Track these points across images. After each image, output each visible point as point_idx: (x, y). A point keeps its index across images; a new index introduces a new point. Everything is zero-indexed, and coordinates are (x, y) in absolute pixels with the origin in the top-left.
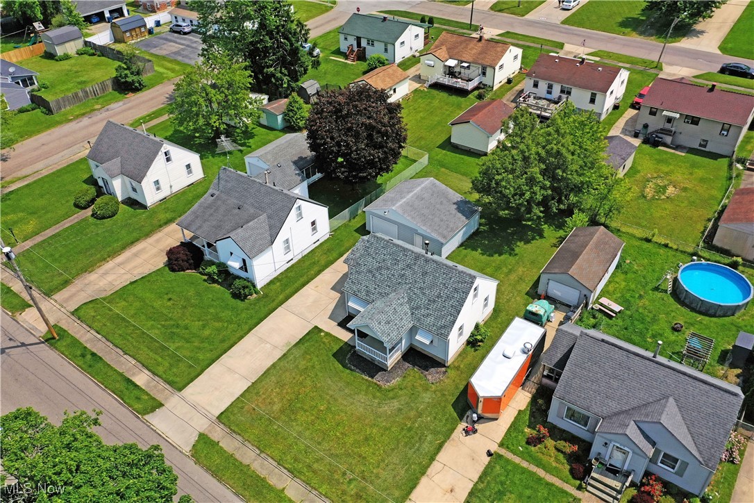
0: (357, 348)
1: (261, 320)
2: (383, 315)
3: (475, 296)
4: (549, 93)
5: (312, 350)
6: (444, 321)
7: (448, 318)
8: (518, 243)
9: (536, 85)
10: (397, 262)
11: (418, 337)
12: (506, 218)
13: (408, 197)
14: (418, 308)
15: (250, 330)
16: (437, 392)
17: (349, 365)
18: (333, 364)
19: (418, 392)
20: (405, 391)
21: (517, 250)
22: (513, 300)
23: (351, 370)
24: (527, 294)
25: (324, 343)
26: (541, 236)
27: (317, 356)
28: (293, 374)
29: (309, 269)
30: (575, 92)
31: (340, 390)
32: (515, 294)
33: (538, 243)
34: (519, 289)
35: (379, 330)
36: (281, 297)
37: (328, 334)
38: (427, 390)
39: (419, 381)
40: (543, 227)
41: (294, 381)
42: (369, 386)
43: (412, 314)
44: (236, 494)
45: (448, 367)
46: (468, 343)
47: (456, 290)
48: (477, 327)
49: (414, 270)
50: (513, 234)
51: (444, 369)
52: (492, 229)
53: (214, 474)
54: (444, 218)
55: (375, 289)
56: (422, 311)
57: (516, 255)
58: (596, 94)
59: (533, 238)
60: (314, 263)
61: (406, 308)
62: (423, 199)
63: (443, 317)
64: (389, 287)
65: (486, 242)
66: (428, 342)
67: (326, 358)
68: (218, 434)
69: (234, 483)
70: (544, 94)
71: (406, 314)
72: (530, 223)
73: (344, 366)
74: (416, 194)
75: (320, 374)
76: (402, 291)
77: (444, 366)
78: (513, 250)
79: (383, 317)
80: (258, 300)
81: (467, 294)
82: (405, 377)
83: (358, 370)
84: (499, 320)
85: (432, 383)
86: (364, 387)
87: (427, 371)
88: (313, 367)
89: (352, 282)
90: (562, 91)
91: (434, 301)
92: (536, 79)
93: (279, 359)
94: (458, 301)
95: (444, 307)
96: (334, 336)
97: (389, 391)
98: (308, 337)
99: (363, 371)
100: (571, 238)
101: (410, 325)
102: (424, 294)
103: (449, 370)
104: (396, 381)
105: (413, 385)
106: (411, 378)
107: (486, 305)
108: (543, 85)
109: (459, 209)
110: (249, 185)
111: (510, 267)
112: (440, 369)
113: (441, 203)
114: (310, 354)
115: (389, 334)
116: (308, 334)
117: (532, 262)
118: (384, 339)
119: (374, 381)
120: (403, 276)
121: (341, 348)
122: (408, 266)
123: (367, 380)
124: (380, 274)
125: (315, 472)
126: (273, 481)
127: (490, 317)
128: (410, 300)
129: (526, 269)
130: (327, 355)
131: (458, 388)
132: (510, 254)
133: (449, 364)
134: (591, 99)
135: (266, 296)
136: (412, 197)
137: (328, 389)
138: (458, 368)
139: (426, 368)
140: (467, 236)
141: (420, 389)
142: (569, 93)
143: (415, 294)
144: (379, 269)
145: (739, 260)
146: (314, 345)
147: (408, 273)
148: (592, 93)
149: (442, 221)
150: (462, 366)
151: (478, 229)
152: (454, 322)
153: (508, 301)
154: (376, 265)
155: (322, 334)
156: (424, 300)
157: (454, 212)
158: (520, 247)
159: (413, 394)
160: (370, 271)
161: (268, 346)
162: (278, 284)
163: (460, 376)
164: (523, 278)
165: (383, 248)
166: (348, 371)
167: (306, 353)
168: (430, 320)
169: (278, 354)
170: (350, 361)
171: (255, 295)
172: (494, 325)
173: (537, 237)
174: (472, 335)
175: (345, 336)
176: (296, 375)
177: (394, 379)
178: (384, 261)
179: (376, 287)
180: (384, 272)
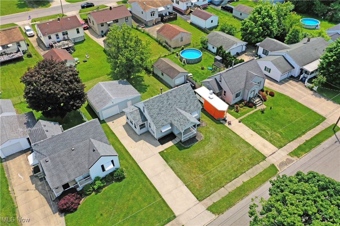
0: (182, 140)
4: (58, 38)
7: (196, 101)
9: (50, 38)
10: (163, 102)
11: (194, 116)
13: (108, 93)
14: (185, 108)
15: (147, 179)
16: (211, 126)
17: (188, 146)
20: (207, 134)
25: (171, 152)
27: (178, 156)
30: (69, 32)
31: (200, 153)
37: (166, 149)
38: (209, 128)
41: (189, 167)
42: (201, 143)
44: (242, 199)
47: (188, 92)
49: (171, 99)
53: (231, 206)
55: (167, 117)
56: (187, 107)
58: (78, 29)
62: (111, 89)
63: (194, 103)
64: (170, 111)
66: (197, 115)
67: (181, 153)
68: (208, 202)
69: (237, 199)
70: (56, 40)
75: (189, 157)
76: (175, 108)
77: (200, 120)
80: (128, 171)
82: (201, 132)
83: (192, 144)
85: (206, 125)
88: (184, 158)
89: (157, 123)
90: (64, 35)
91: (187, 101)
92: (49, 35)
93: (173, 170)
95: (191, 100)
97: (206, 138)
98: (165, 157)
102: (182, 102)
103: (202, 120)
106: (202, 130)
108: (53, 37)
113: (117, 86)
114: (176, 158)
116: (163, 157)
120: (170, 104)
121: (177, 147)
122: (167, 100)
124: (162, 111)
125: (237, 170)
126: (239, 185)
130: (179, 152)
131: (210, 120)
133: (200, 118)
134: (77, 32)
135: (127, 167)
137: (198, 156)
142: (67, 34)
143: (179, 105)
144: (160, 110)
145: (183, 46)
147: (170, 101)
148: (77, 29)
149: (128, 90)
154: (158, 110)
155: (165, 151)
156: (184, 104)
159: (209, 132)
160: (158, 114)
161: (162, 173)
165: (153, 102)
167: (174, 159)
168: (192, 108)
169: (170, 170)
170: (185, 145)
171: (124, 172)
176: (186, 165)
177: (201, 135)
178: (158, 106)
179: (166, 116)
180: (163, 109)
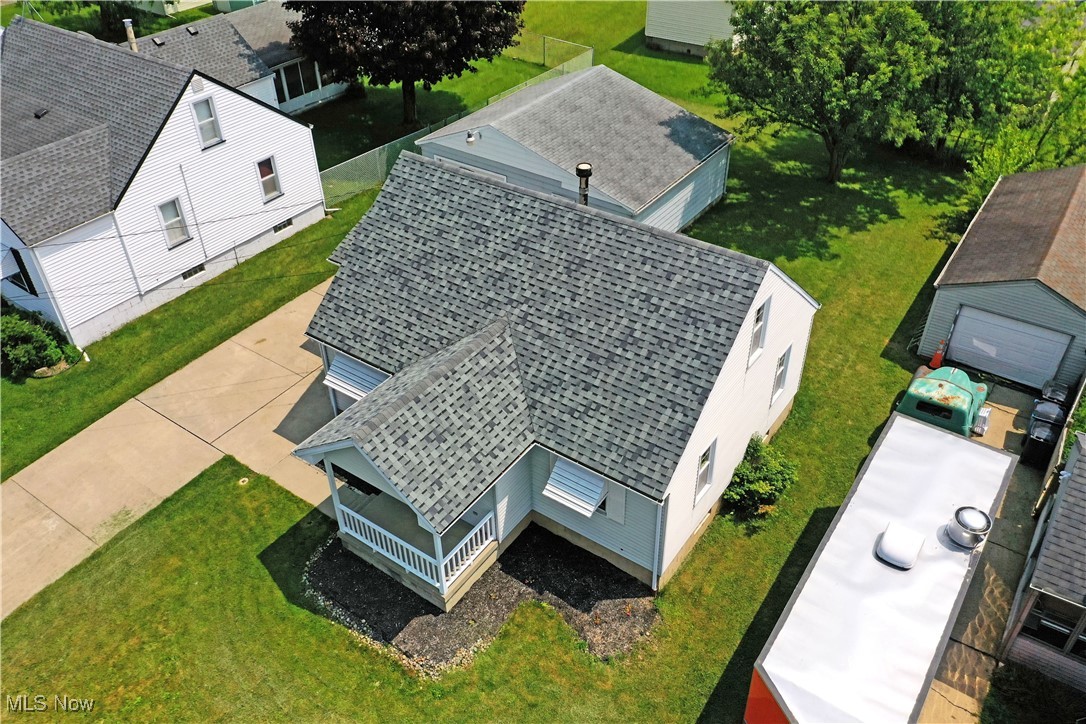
0: (343, 529)
1: (59, 441)
2: (417, 408)
3: (758, 339)
5: (193, 536)
6: (646, 428)
7: (664, 419)
8: (834, 230)
10: (481, 234)
11: (551, 491)
12: (791, 176)
13: (535, 102)
14: (551, 385)
16: (625, 697)
17: (308, 593)
18: (255, 589)
19: (553, 696)
20: (504, 692)
21: (835, 247)
22: (847, 372)
23: (315, 610)
24: (885, 354)
25: (241, 514)
26: (893, 212)
27: (206, 561)
28: (102, 632)
29: (249, 296)
31: (257, 695)
32: (852, 357)
33: (886, 228)
34: (860, 342)
35: (398, 466)
36: (145, 370)
37: (262, 482)
38: (588, 686)
39: (556, 651)
40: (891, 195)
41: (96, 660)
42: (373, 675)
43: (531, 407)
45: (661, 594)
46: (725, 505)
47: (690, 316)
48: (753, 452)
49: (538, 255)
50: (815, 210)
51: (645, 602)
52: (758, 199)
54: (636, 153)
55: (409, 326)
56: (568, 394)
57: (836, 256)
59: (873, 219)
60: (269, 280)
61: (511, 387)
62: (576, 108)
63: (643, 414)
64: (455, 316)
65: (749, 229)
66: (587, 509)
67: (233, 566)
71: (507, 406)
72: (857, 186)
73: (293, 597)
74: (555, 97)
75: (198, 628)
76: (496, 327)
77: (647, 590)
78: (825, 245)
79: (419, 417)
80: (67, 379)
81: (735, 326)
82: (505, 635)
83: (337, 612)
84: (816, 430)
85: (606, 660)
86: (353, 680)
87: (587, 610)
88: (180, 600)
89: (338, 309)
91: (611, 357)
93: (73, 572)
94: (699, 355)
95: (646, 377)
96: (281, 490)
97: (444, 695)
98: (191, 493)
99: (358, 614)
100: (1001, 199)
101: (523, 447)
102: (573, 334)
103: (664, 607)
104: (470, 655)
105: (535, 670)
106: (528, 638)
107: (780, 381)
109: (674, 136)
110: (73, 53)
111: (824, 286)
112: (631, 602)
113: (627, 120)
114: (181, 554)
115: (438, 483)
116: (194, 483)
117: (882, 274)
118: (419, 499)
119: (393, 652)
120: (502, 276)
121: (296, 529)
122: (518, 244)
123: (364, 650)
124: (428, 276)
127: (786, 424)
128: (525, 356)
129: (868, 291)
130: (241, 557)
131: (701, 679)
132: (820, 256)
133: (663, 582)
135: (97, 367)
136: (547, 102)
137: (213, 692)
138: (694, 597)
139: (583, 600)
140: (696, 212)
141: (561, 684)
143: (541, 336)
144: (424, 260)
146: (204, 521)
147: (519, 266)
149: (629, 159)
150: (709, 590)
151: (723, 198)
152: (686, 433)
153: (835, 373)
154: (414, 249)
155: (243, 482)
156: (575, 358)
157: (663, 141)
158: (840, 238)
159: (533, 706)
160: (395, 271)
161: (52, 524)
162: (146, 334)
163: (704, 629)
164: (864, 312)
165: (440, 192)
166: (303, 614)
167: (169, 548)
168: (595, 427)
169: (77, 552)
170: (318, 574)
171: (63, 365)
172: (801, 446)
173: (883, 217)
174: (739, 479)
175: (314, 488)
176: (111, 633)
177: (464, 644)
178: (441, 232)
179: (413, 320)
180: (439, 269)
